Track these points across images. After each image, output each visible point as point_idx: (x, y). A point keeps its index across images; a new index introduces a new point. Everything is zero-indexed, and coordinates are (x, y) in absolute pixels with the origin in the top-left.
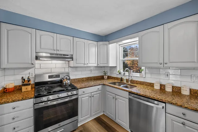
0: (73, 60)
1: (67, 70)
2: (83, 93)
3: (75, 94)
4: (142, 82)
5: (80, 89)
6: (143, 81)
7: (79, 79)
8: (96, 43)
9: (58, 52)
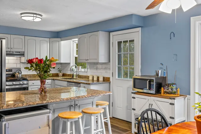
0: (24, 57)
1: (18, 66)
2: (33, 85)
3: (26, 83)
4: (85, 76)
5: (30, 80)
7: (31, 75)
9: (12, 50)
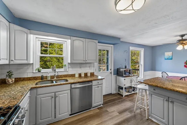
6: (66, 74)
8: (7, 23)
